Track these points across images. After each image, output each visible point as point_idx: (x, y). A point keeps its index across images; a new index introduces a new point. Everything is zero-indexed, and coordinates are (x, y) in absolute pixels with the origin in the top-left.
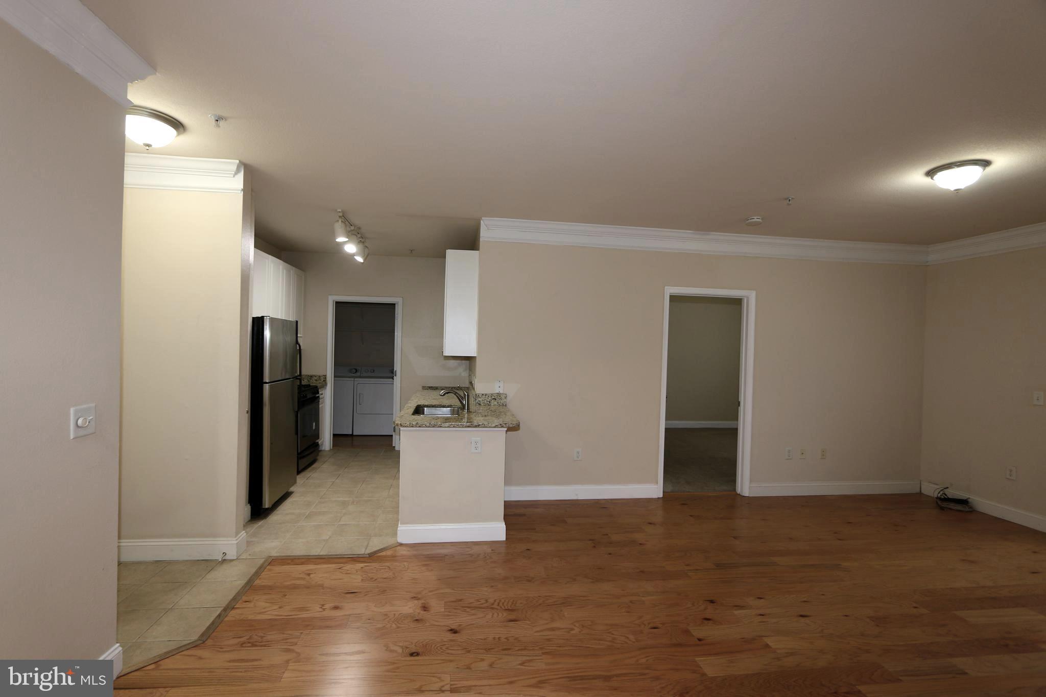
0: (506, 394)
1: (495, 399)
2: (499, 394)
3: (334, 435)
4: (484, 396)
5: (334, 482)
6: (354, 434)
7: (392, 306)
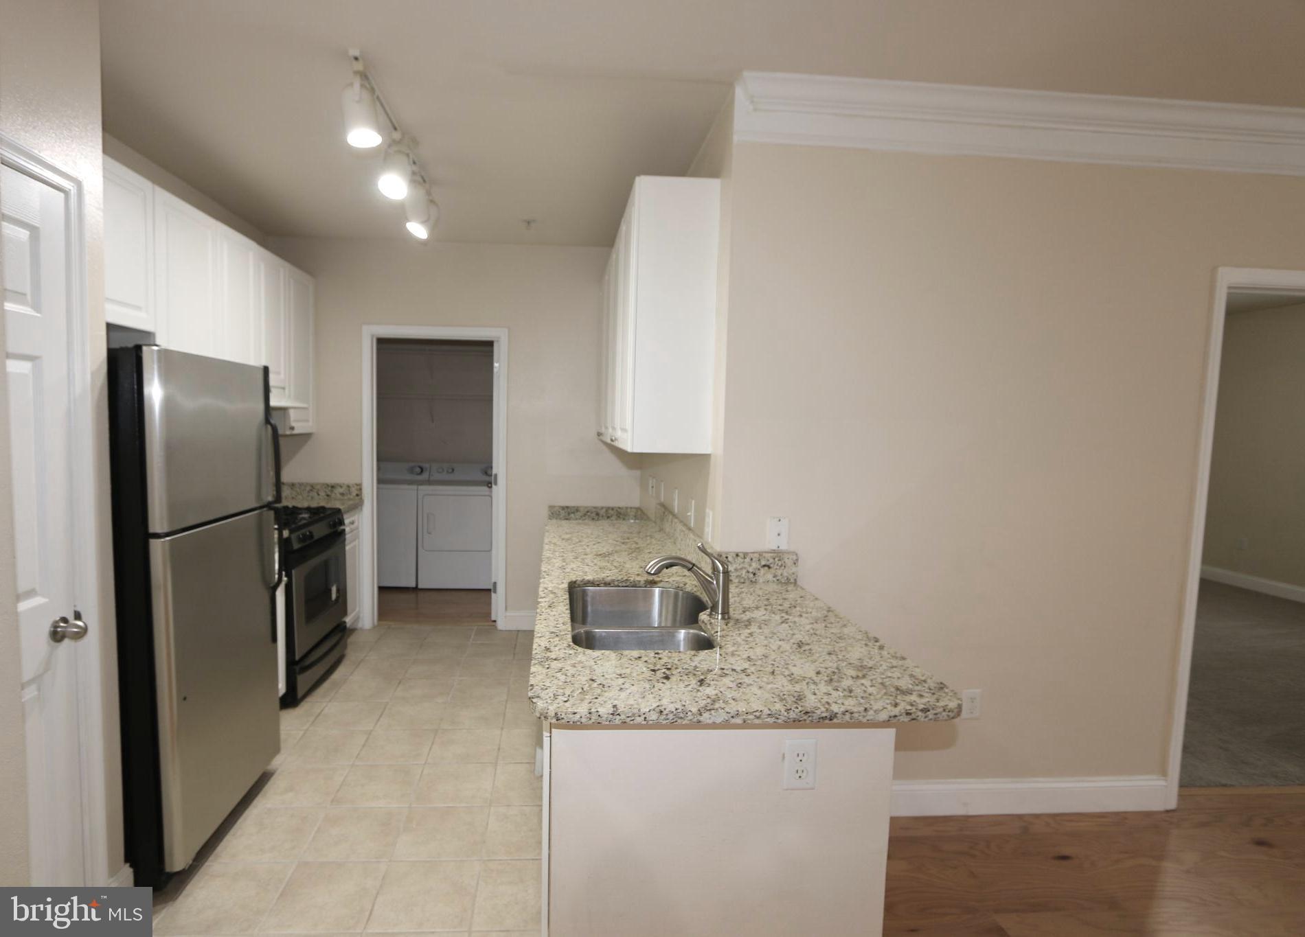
0: (797, 554)
1: (769, 567)
2: (778, 554)
3: (382, 589)
4: (740, 560)
5: (370, 733)
6: (420, 586)
7: (488, 345)
